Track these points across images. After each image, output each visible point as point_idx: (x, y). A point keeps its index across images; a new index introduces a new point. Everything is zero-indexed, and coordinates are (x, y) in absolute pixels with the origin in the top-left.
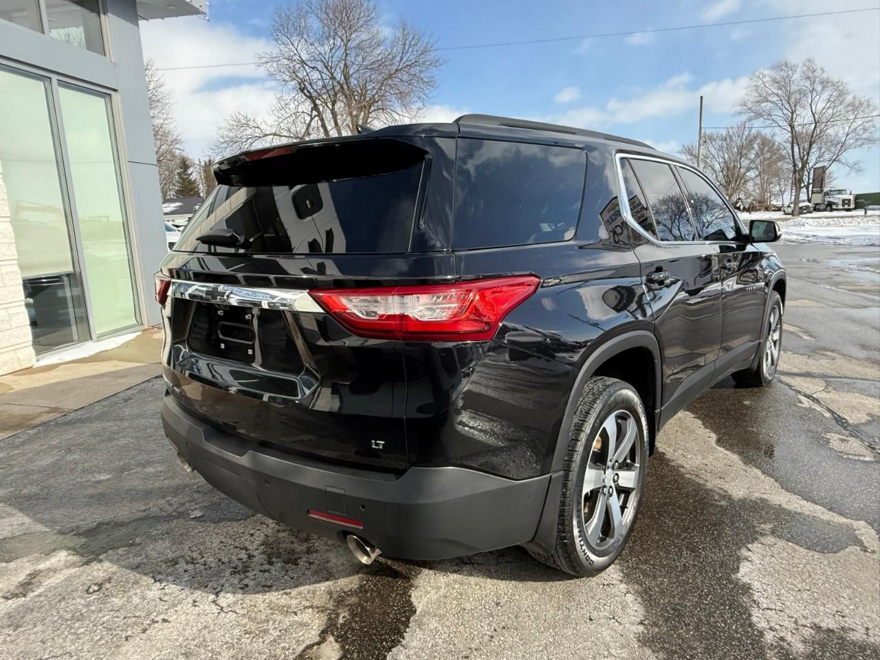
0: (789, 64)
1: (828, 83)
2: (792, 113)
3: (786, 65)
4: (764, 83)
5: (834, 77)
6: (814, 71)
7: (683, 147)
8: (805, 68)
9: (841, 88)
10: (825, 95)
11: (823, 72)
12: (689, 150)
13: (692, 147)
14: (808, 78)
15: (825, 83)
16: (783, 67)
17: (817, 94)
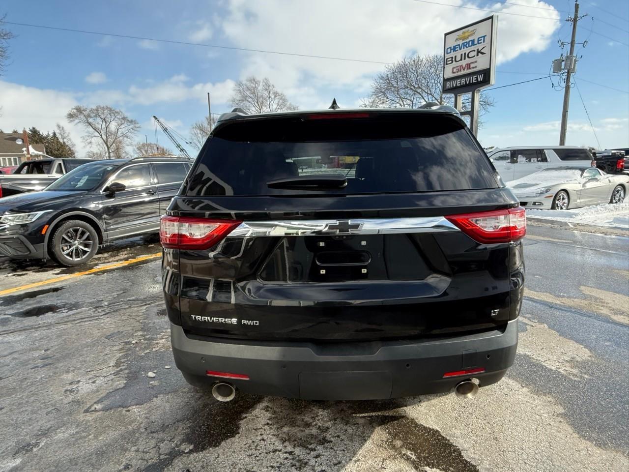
0: (256, 80)
1: (277, 93)
2: (260, 110)
3: (254, 80)
4: (243, 89)
5: (279, 91)
6: (269, 86)
7: (196, 124)
8: (264, 84)
9: (283, 98)
10: (276, 101)
11: (274, 87)
12: (200, 127)
13: (202, 125)
14: (267, 90)
15: (276, 94)
16: (253, 81)
17: (272, 100)
